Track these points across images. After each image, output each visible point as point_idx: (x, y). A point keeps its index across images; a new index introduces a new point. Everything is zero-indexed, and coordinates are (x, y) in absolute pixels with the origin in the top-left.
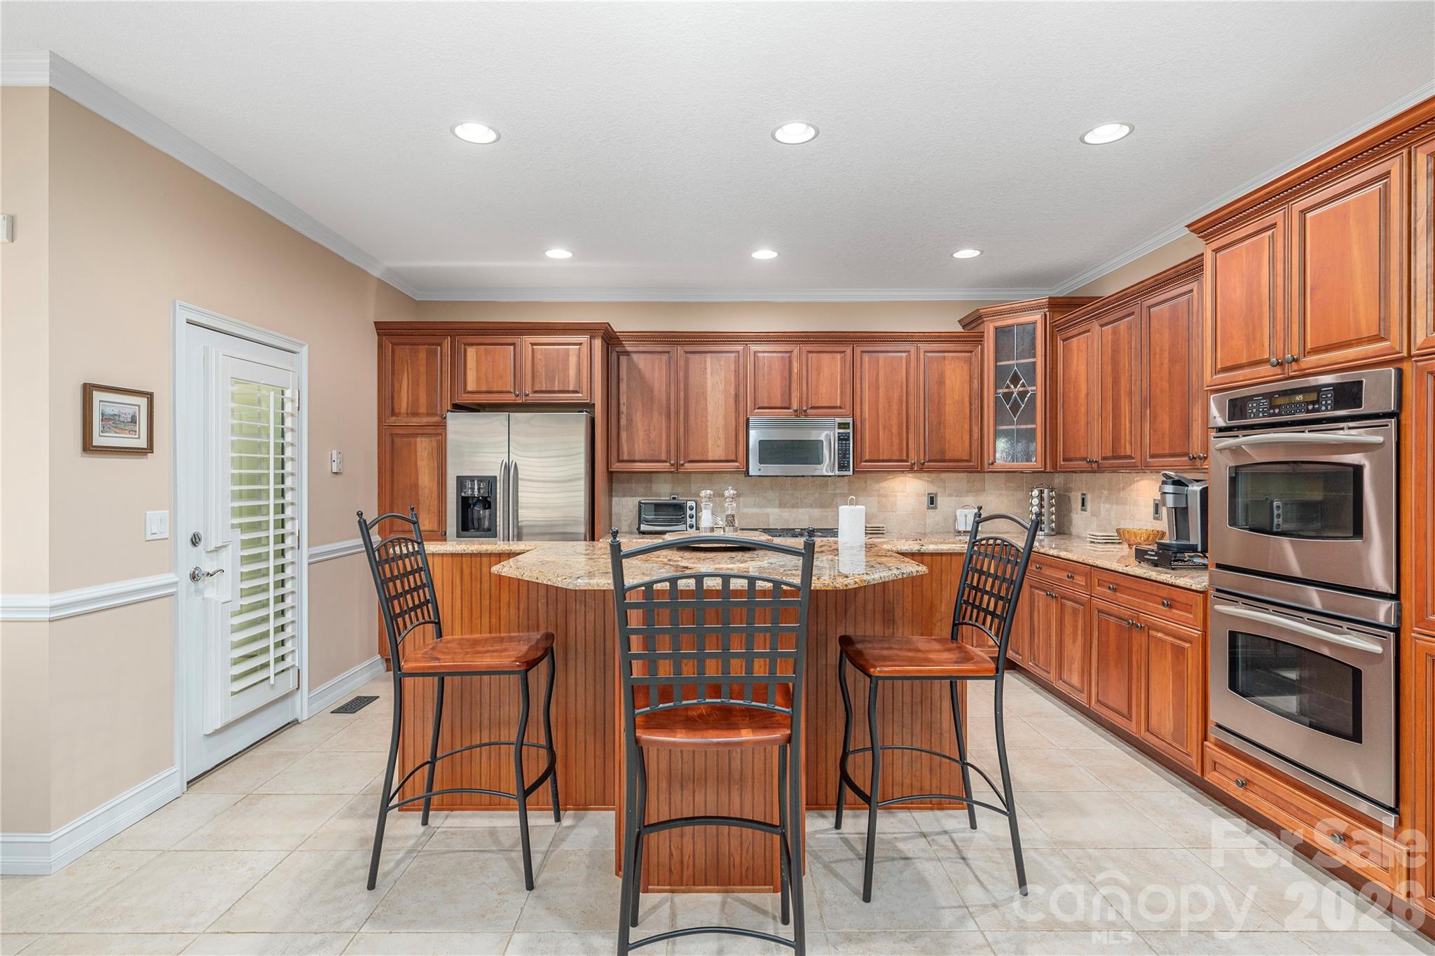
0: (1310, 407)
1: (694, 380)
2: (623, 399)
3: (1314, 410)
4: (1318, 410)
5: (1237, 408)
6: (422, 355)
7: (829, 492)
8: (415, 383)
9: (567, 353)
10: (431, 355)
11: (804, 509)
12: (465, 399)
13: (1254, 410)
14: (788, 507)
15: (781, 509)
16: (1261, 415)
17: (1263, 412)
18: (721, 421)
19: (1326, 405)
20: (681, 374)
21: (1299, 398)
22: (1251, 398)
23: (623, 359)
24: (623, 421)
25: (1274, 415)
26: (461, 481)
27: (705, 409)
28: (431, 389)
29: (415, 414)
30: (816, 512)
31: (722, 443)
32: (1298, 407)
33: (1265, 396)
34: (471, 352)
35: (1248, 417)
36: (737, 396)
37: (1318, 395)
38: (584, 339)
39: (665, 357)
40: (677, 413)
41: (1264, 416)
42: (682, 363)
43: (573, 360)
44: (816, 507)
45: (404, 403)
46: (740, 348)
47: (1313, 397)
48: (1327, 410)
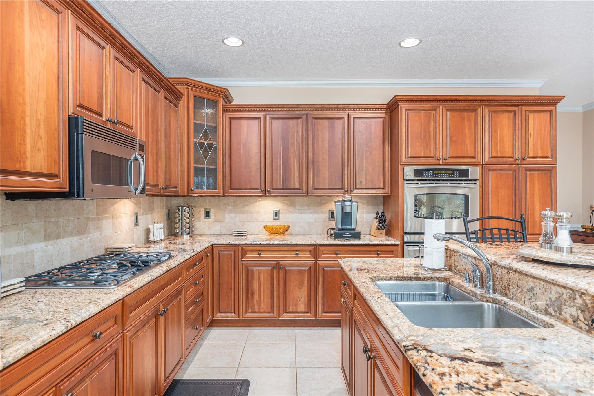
0: (450, 176)
3: (452, 177)
4: (453, 177)
5: (418, 173)
7: (85, 216)
11: (66, 239)
13: (427, 174)
14: (53, 239)
15: (47, 243)
16: (430, 176)
17: (431, 175)
19: (456, 175)
21: (443, 172)
22: (425, 170)
25: (436, 177)
30: (74, 241)
32: (445, 175)
33: (431, 170)
35: (424, 176)
37: (453, 172)
41: (431, 177)
44: (75, 235)
47: (450, 172)
48: (456, 177)
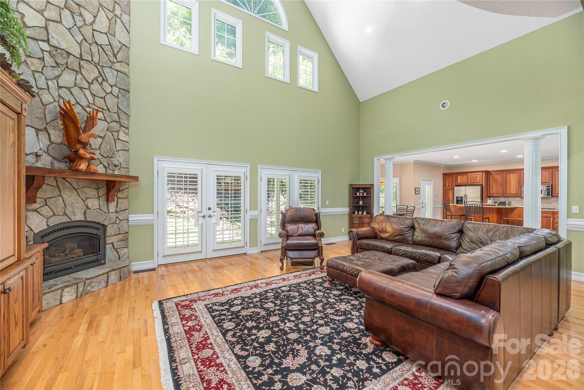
1: (508, 178)
2: (491, 183)
6: (450, 178)
8: (449, 182)
9: (477, 176)
10: (452, 178)
12: (458, 184)
18: (514, 186)
20: (505, 177)
23: (491, 176)
24: (491, 187)
26: (457, 197)
27: (511, 184)
28: (452, 183)
29: (449, 187)
31: (515, 190)
34: (459, 177)
36: (519, 181)
38: (481, 173)
39: (501, 175)
40: (504, 185)
42: (505, 175)
43: (478, 177)
45: (447, 185)
46: (520, 172)
